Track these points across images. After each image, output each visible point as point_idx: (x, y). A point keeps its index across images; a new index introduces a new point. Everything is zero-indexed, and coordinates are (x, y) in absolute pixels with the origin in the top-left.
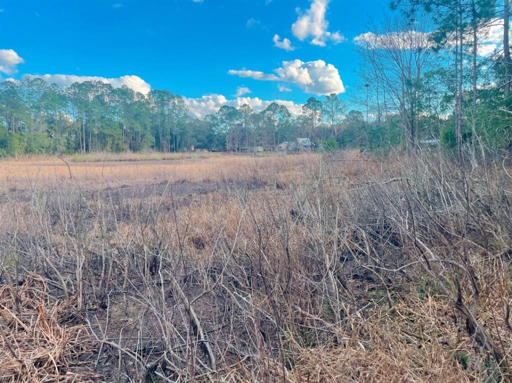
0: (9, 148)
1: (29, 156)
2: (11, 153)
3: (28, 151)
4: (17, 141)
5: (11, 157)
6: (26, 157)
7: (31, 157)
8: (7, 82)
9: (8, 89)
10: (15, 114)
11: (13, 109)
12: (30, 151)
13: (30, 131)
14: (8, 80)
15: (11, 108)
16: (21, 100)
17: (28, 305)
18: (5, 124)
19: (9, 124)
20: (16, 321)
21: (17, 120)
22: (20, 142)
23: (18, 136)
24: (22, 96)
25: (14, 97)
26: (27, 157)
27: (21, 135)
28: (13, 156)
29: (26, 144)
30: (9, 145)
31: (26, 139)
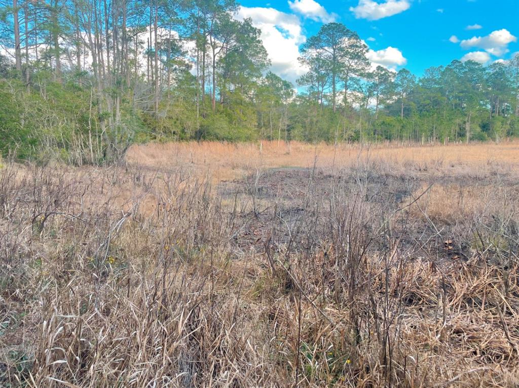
0: (490, 131)
1: (510, 139)
2: (492, 137)
3: (510, 134)
4: (500, 123)
5: (491, 140)
6: (506, 140)
7: (512, 141)
8: (495, 64)
9: (497, 71)
10: (500, 96)
11: (498, 92)
12: (512, 134)
13: (514, 112)
14: (496, 62)
15: (498, 90)
16: (509, 81)
17: (514, 292)
18: (489, 107)
19: (493, 107)
20: (505, 304)
21: (502, 102)
22: (503, 125)
23: (501, 118)
24: (509, 76)
25: (501, 78)
26: (508, 140)
27: (504, 117)
28: (494, 139)
29: (508, 127)
30: (491, 128)
31: (509, 122)
